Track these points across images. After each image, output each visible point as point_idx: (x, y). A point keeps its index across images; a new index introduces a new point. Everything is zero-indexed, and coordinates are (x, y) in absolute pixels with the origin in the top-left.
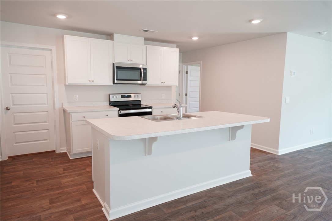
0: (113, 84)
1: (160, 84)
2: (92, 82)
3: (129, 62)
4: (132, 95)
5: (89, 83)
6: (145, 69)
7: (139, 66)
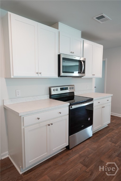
0: (58, 77)
1: (92, 77)
2: (40, 74)
3: (71, 54)
4: (69, 87)
5: (36, 76)
6: (84, 62)
7: (80, 58)
